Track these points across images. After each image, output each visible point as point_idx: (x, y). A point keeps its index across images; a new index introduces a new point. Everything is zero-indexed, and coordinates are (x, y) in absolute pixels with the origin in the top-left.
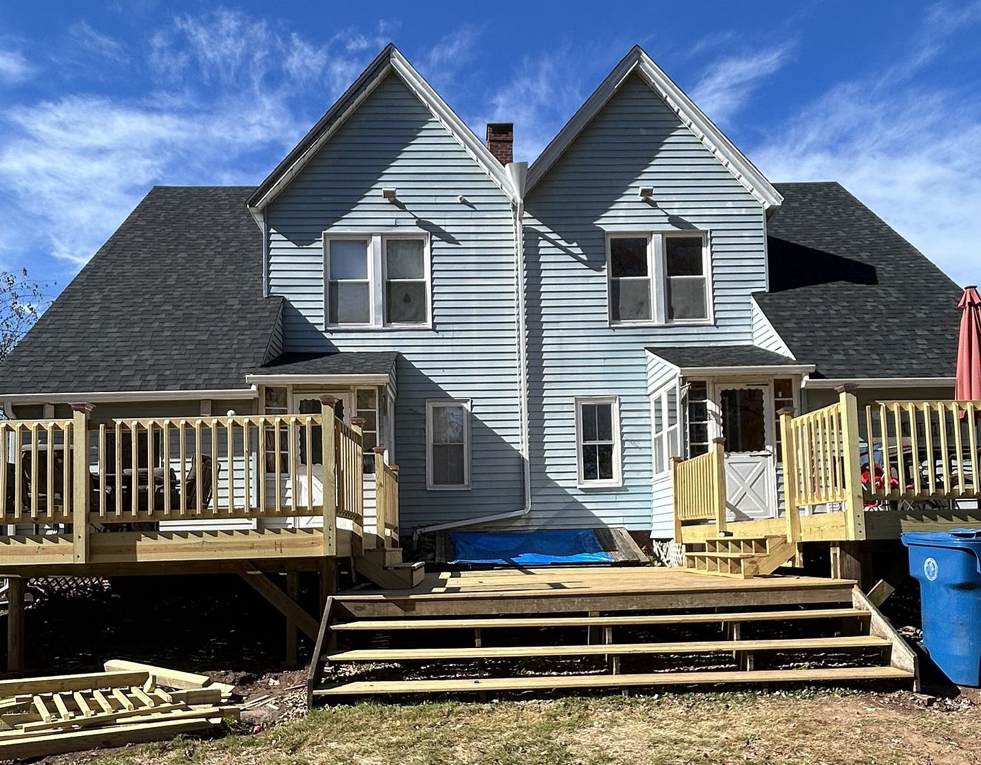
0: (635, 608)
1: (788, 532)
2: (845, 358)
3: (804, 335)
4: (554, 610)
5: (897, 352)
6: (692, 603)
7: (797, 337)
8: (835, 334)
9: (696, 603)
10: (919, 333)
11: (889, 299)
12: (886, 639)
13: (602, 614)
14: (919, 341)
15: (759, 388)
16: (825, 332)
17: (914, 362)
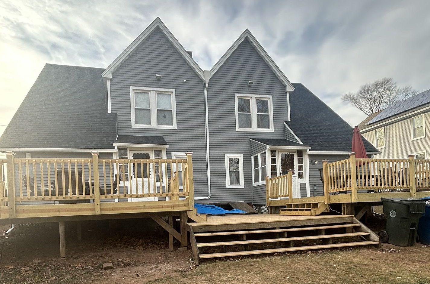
0: (290, 226)
1: (326, 200)
2: (318, 144)
3: (304, 136)
4: (265, 227)
5: (333, 142)
6: (307, 224)
7: (302, 136)
8: (313, 136)
9: (308, 223)
10: (338, 136)
11: (327, 125)
12: (368, 233)
13: (281, 228)
14: (339, 139)
15: (293, 153)
16: (310, 135)
17: (339, 146)
